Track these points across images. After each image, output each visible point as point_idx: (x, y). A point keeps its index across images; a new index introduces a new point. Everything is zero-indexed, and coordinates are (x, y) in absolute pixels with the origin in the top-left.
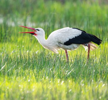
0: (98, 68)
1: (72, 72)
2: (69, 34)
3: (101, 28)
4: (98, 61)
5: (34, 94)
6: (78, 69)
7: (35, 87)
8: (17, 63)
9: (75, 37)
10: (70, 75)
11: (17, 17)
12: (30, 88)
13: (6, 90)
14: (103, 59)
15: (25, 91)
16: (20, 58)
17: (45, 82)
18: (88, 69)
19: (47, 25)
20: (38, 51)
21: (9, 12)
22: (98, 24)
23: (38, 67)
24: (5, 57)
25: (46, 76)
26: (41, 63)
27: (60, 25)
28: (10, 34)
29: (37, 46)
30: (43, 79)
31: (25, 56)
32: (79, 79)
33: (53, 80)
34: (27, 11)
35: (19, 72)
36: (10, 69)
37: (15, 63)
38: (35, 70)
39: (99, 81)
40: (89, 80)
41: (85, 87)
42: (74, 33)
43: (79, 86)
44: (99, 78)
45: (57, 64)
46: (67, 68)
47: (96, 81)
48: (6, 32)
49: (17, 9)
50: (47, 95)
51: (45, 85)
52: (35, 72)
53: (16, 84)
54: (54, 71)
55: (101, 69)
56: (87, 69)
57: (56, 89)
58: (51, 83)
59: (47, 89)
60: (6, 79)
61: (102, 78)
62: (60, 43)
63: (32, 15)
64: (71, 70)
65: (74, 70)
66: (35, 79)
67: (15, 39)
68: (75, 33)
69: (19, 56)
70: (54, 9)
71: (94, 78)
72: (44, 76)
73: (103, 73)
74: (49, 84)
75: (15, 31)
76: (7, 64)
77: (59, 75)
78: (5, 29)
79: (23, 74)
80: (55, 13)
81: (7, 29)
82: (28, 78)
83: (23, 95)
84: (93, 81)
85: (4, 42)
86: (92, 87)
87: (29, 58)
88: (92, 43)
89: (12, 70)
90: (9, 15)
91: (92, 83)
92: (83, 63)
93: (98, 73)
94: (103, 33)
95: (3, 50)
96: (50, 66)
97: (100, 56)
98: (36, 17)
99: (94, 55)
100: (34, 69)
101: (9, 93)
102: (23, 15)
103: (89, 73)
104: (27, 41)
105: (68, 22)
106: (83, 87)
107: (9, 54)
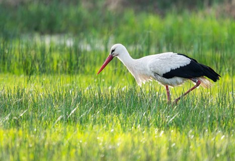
0: (214, 112)
1: (176, 117)
2: (172, 62)
3: (218, 53)
4: (215, 102)
5: (119, 150)
6: (185, 114)
7: (120, 140)
8: (95, 105)
9: (180, 67)
10: (173, 122)
11: (94, 37)
12: (113, 142)
13: (78, 144)
14: (222, 99)
15: (106, 146)
16: (98, 97)
17: (135, 133)
18: (200, 113)
19: (139, 49)
20: (125, 87)
21: (82, 31)
22: (215, 47)
23: (125, 110)
24: (76, 96)
25: (137, 124)
26: (130, 105)
27: (157, 49)
28: (84, 62)
29: (123, 80)
30: (133, 128)
31: (105, 94)
32: (187, 128)
33: (148, 130)
34: (110, 29)
35: (97, 118)
36: (84, 114)
37: (92, 105)
38: (121, 115)
39: (217, 131)
40: (201, 130)
41: (195, 140)
42: (179, 61)
43: (187, 139)
44: (216, 126)
45: (154, 106)
46: (169, 112)
47: (212, 130)
48: (77, 60)
49: (95, 26)
50: (140, 151)
51: (137, 137)
52: (121, 118)
53: (92, 135)
54: (150, 117)
55: (218, 114)
56: (198, 112)
57: (152, 142)
58: (145, 135)
59: (139, 143)
60: (78, 129)
61: (221, 127)
62: (156, 74)
63: (117, 34)
64: (174, 115)
65: (178, 115)
66: (120, 129)
67: (91, 70)
68: (181, 61)
69: (98, 94)
70: (150, 25)
71: (208, 126)
72: (134, 124)
73: (223, 119)
74: (141, 135)
75: (92, 57)
76: (80, 106)
77: (157, 122)
78: (76, 54)
79: (103, 121)
80: (151, 32)
81: (79, 56)
82: (110, 127)
83: (103, 152)
84: (207, 131)
85: (76, 73)
86: (205, 140)
87: (112, 97)
88: (206, 78)
89: (86, 115)
90: (82, 34)
91: (206, 134)
92: (192, 104)
93: (215, 119)
94: (222, 60)
95: (74, 85)
96: (143, 110)
97: (217, 94)
98: (122, 36)
99: (209, 93)
100: (120, 113)
101: (83, 148)
102: (102, 34)
103: (202, 119)
104: (109, 72)
105: (171, 44)
106: (192, 140)
107: (82, 92)
